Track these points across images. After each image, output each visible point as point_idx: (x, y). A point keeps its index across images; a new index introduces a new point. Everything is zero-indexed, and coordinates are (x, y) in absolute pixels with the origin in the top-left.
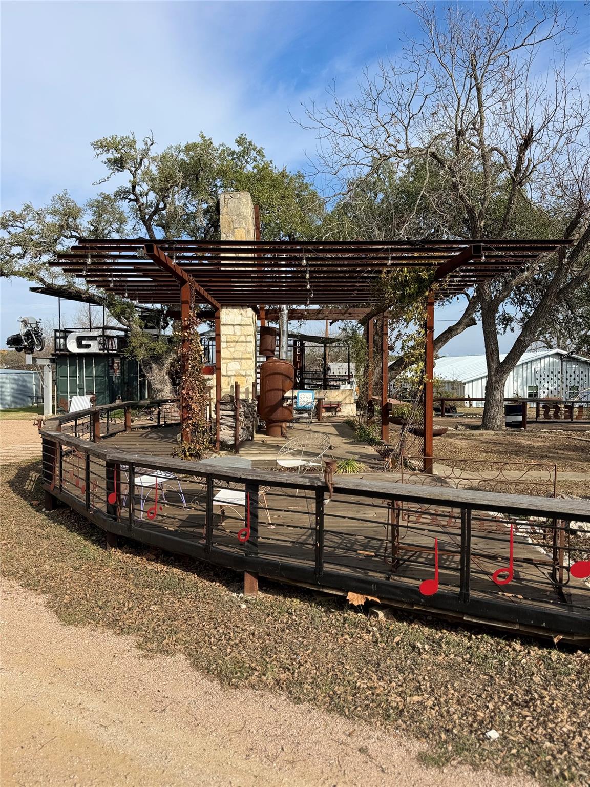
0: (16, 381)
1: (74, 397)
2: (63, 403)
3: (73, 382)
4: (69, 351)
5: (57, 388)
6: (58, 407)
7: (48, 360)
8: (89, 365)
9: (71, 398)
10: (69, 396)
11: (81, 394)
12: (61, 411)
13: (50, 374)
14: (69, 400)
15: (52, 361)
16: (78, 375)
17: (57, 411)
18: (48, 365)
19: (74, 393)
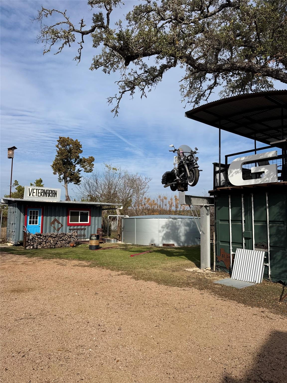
0: (188, 225)
1: (239, 251)
2: (223, 256)
3: (238, 229)
4: (232, 185)
5: (216, 236)
6: (217, 261)
7: (206, 201)
8: (260, 204)
9: (234, 250)
10: (231, 248)
11: (249, 247)
12: (221, 267)
13: (208, 218)
14: (232, 253)
15: (210, 200)
16: (243, 219)
17: (216, 266)
18: (206, 207)
19: (238, 244)
